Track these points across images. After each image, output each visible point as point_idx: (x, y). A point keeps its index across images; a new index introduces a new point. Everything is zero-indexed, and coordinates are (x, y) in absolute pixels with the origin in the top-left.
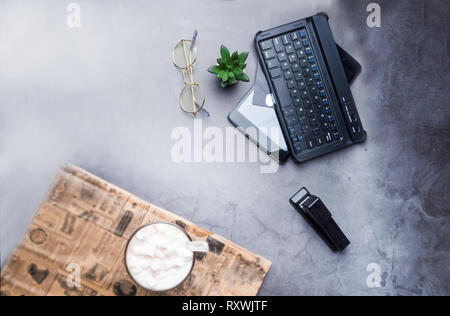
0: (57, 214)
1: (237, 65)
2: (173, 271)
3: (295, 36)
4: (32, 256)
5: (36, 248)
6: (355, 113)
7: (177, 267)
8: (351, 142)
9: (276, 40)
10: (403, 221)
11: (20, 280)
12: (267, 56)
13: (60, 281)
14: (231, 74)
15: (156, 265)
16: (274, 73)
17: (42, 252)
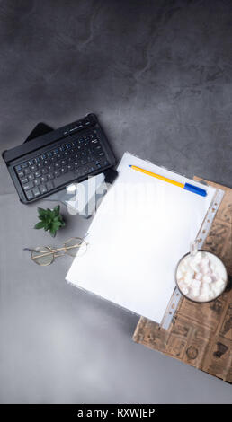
0: (174, 340)
1: (48, 216)
2: (212, 267)
3: (21, 174)
4: (207, 356)
5: (201, 354)
6: (76, 124)
7: (209, 264)
8: (97, 125)
9: (25, 188)
10: (152, 83)
11: (226, 364)
12: (38, 193)
13: (224, 333)
14: (56, 219)
15: (207, 279)
16: (50, 187)
17: (203, 349)
